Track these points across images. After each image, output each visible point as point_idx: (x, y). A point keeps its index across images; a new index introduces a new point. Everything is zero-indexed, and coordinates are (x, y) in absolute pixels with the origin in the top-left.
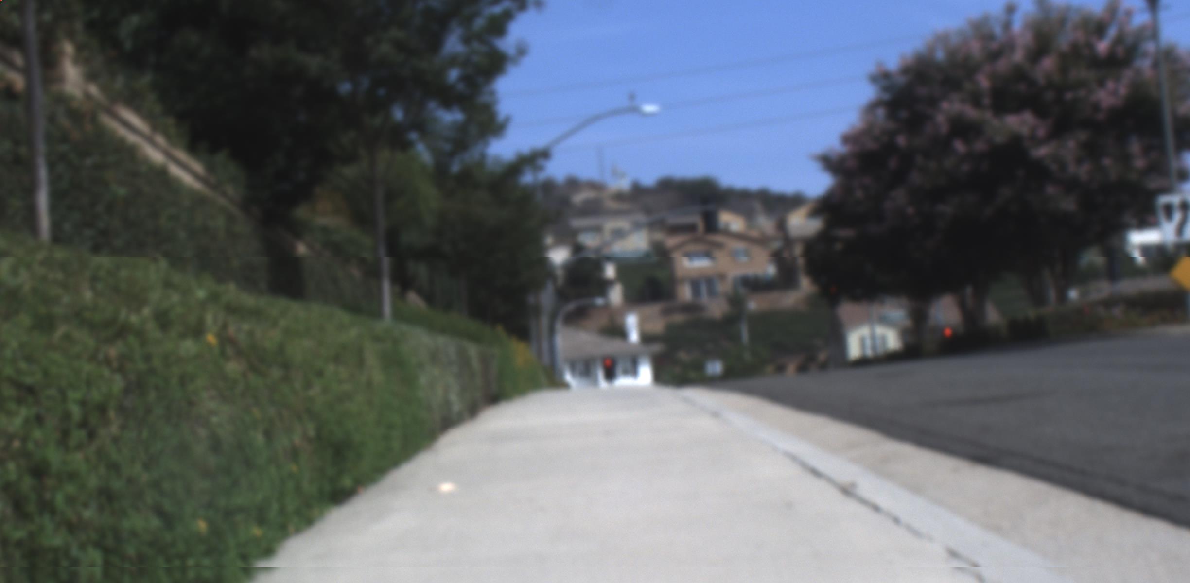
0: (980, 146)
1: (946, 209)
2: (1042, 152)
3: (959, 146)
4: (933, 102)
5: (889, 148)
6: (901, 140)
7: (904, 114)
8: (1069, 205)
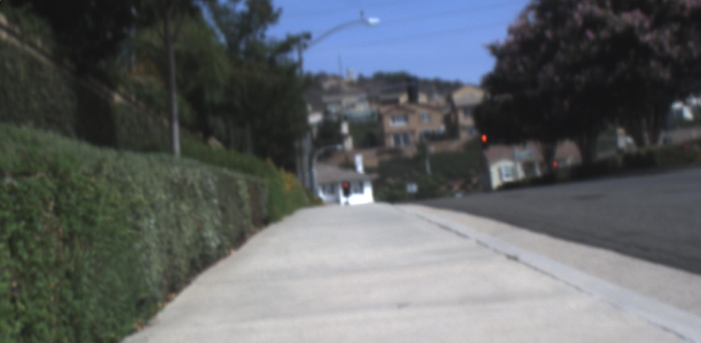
0: (604, 34)
1: (582, 78)
2: (647, 38)
3: (590, 35)
4: (572, 6)
5: (540, 38)
6: (549, 34)
7: (549, 15)
8: (666, 74)
